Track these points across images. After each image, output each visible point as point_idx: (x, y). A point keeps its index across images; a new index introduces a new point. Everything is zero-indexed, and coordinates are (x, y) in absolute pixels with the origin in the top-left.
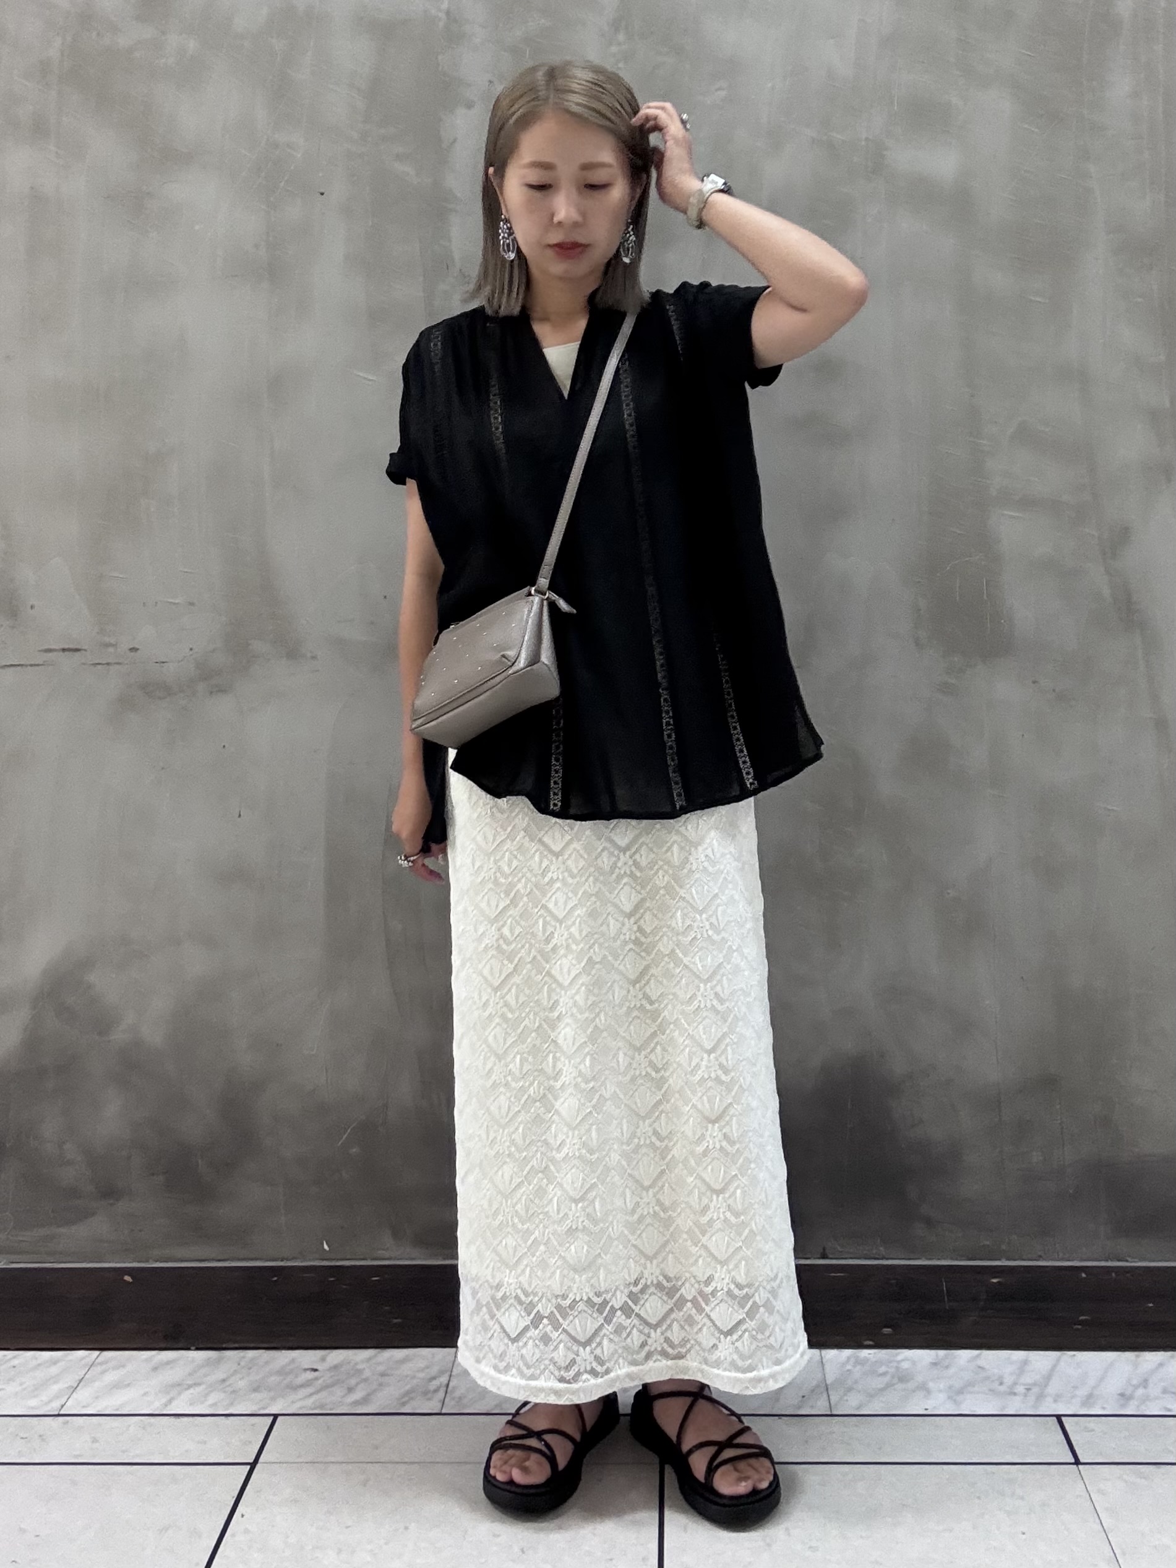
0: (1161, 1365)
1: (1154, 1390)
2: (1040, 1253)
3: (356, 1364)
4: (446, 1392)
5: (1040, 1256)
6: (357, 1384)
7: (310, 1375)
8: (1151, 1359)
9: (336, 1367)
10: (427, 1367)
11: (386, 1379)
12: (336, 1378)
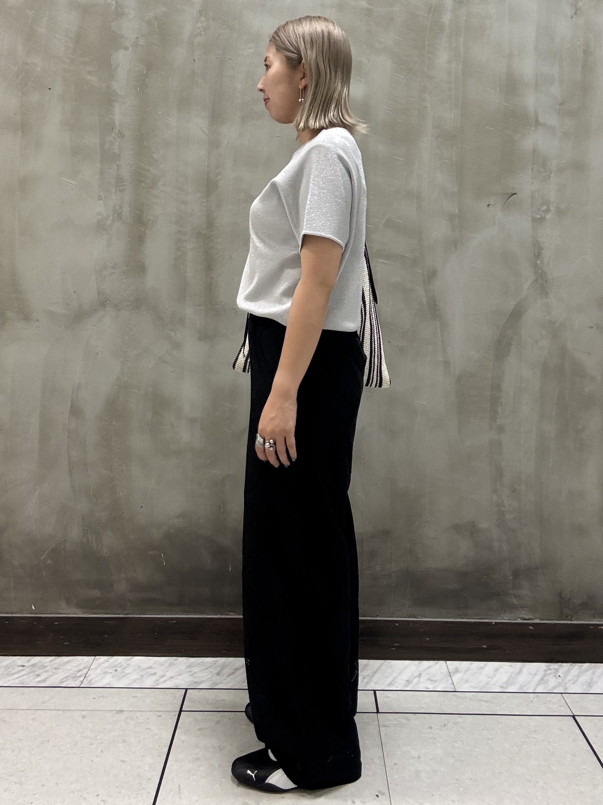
0: (430, 667)
1: (423, 679)
2: (378, 614)
3: (44, 664)
4: (85, 677)
5: (378, 615)
6: (43, 673)
7: (21, 668)
8: (426, 664)
9: (34, 665)
10: (78, 665)
11: (57, 670)
12: (33, 670)
